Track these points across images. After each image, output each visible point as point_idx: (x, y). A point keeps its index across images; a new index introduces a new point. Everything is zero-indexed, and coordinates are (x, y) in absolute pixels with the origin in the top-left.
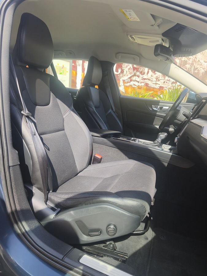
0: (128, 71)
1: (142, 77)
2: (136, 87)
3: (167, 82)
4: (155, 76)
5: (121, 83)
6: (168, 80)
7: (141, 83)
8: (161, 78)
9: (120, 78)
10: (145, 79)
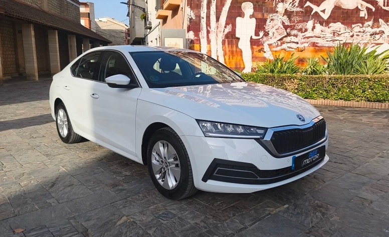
0: (275, 32)
1: (303, 36)
2: (293, 50)
3: (357, 35)
4: (330, 30)
5: (266, 48)
6: (360, 32)
7: (302, 43)
8: (342, 31)
9: (264, 43)
10: (308, 38)
